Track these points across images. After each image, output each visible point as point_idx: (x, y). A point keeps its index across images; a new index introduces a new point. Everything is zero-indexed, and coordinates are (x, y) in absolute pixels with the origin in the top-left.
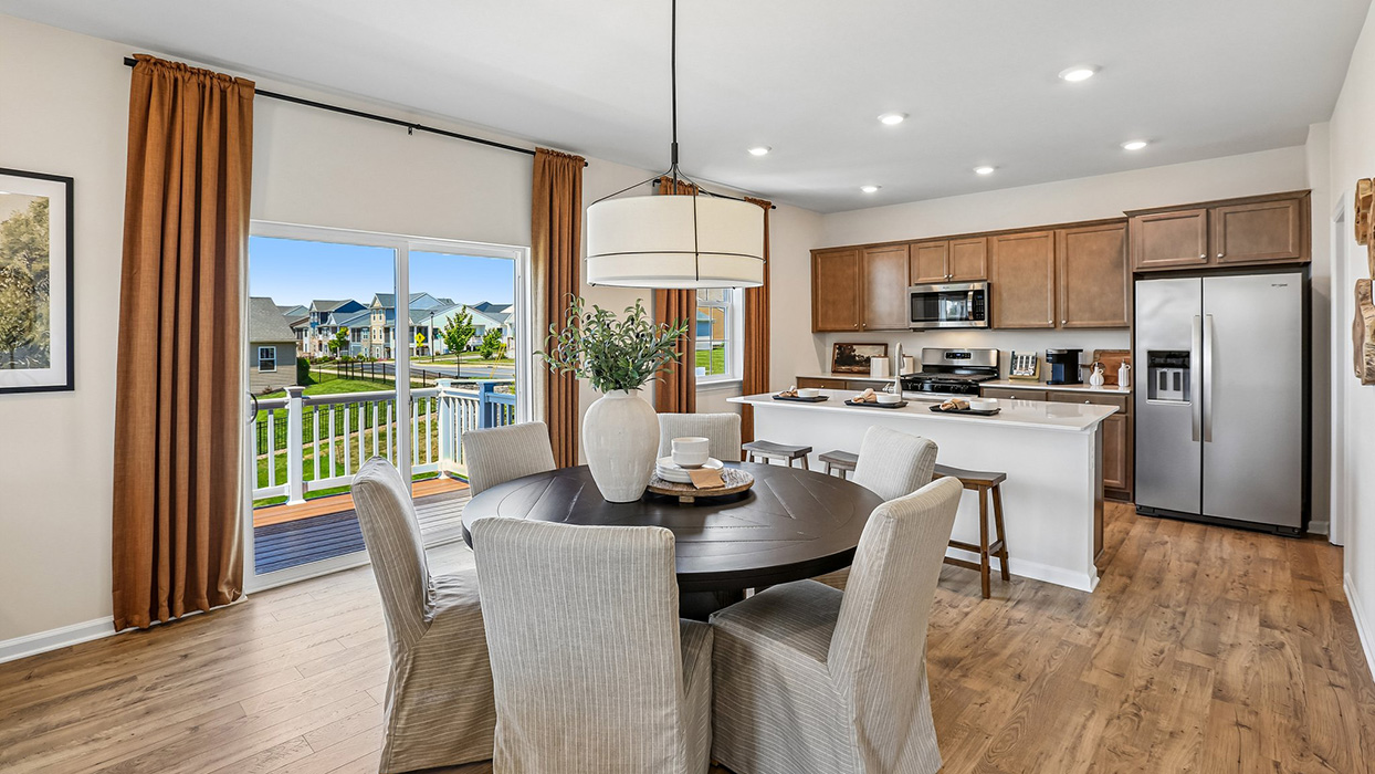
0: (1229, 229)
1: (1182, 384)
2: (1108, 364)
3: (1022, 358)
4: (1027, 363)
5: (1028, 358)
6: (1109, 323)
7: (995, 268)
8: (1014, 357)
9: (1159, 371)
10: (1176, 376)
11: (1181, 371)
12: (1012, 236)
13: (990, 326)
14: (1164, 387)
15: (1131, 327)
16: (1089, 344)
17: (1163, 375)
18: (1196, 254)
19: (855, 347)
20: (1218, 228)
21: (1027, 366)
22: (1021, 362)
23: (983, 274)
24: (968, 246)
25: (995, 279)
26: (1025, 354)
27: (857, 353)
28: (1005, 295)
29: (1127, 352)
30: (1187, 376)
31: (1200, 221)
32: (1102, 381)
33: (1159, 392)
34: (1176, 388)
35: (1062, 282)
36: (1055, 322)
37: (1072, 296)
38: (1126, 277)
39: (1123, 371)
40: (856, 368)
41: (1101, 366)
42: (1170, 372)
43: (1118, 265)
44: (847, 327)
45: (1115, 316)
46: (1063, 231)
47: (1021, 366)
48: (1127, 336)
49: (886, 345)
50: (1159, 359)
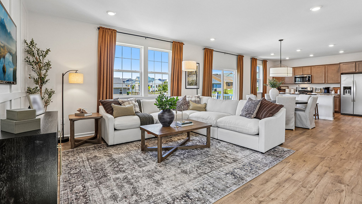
0: (360, 66)
1: (350, 92)
2: (336, 90)
6: (336, 82)
7: (312, 72)
8: (316, 89)
9: (345, 90)
10: (349, 91)
11: (350, 90)
12: (316, 67)
13: (311, 83)
14: (346, 93)
15: (340, 83)
16: (331, 86)
17: (346, 91)
18: (353, 70)
20: (357, 66)
21: (319, 90)
23: (310, 73)
24: (307, 68)
25: (312, 74)
26: (318, 88)
27: (282, 88)
28: (314, 77)
29: (339, 88)
30: (351, 91)
31: (354, 64)
32: (334, 93)
33: (345, 94)
34: (349, 93)
35: (326, 75)
36: (325, 82)
37: (328, 77)
38: (339, 74)
39: (338, 91)
40: (281, 91)
41: (334, 90)
42: (348, 90)
43: (338, 72)
45: (337, 81)
46: (327, 66)
48: (340, 84)
49: (288, 87)
50: (345, 88)
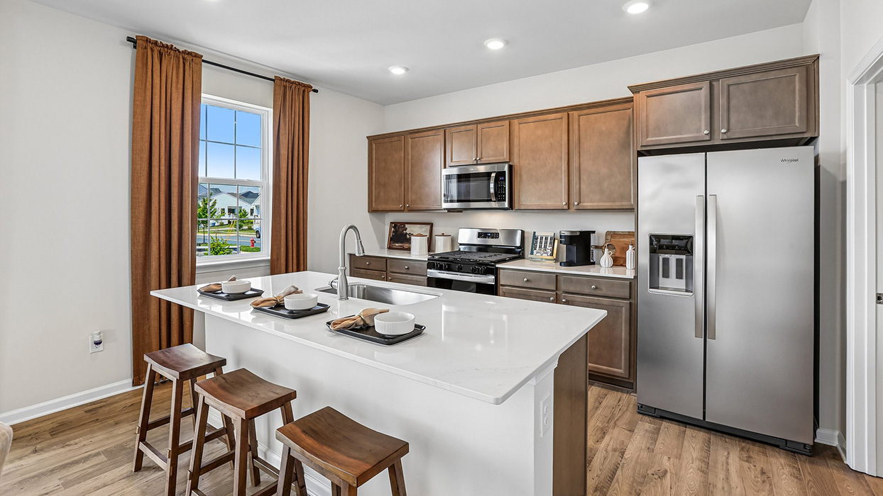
0: (733, 102)
1: (685, 272)
2: (619, 245)
3: (542, 238)
4: (546, 243)
5: (546, 238)
6: (617, 204)
7: (516, 150)
8: (535, 238)
9: (661, 257)
10: (679, 262)
11: (684, 257)
12: (531, 119)
13: (511, 206)
14: (666, 275)
15: (632, 210)
16: (601, 226)
17: (666, 261)
18: (699, 130)
19: (407, 226)
20: (721, 101)
21: (545, 247)
22: (541, 243)
23: (506, 157)
24: (493, 129)
25: (515, 162)
26: (544, 234)
27: (408, 231)
28: (524, 177)
29: (630, 234)
30: (690, 263)
31: (704, 93)
32: (611, 262)
33: (663, 281)
34: (679, 276)
35: (575, 165)
36: (568, 204)
37: (584, 177)
38: (633, 153)
39: (629, 253)
41: (610, 247)
42: (673, 259)
43: (625, 145)
44: (394, 207)
45: (622, 198)
46: (576, 113)
47: (540, 247)
48: (631, 217)
49: (432, 225)
50: (660, 244)
